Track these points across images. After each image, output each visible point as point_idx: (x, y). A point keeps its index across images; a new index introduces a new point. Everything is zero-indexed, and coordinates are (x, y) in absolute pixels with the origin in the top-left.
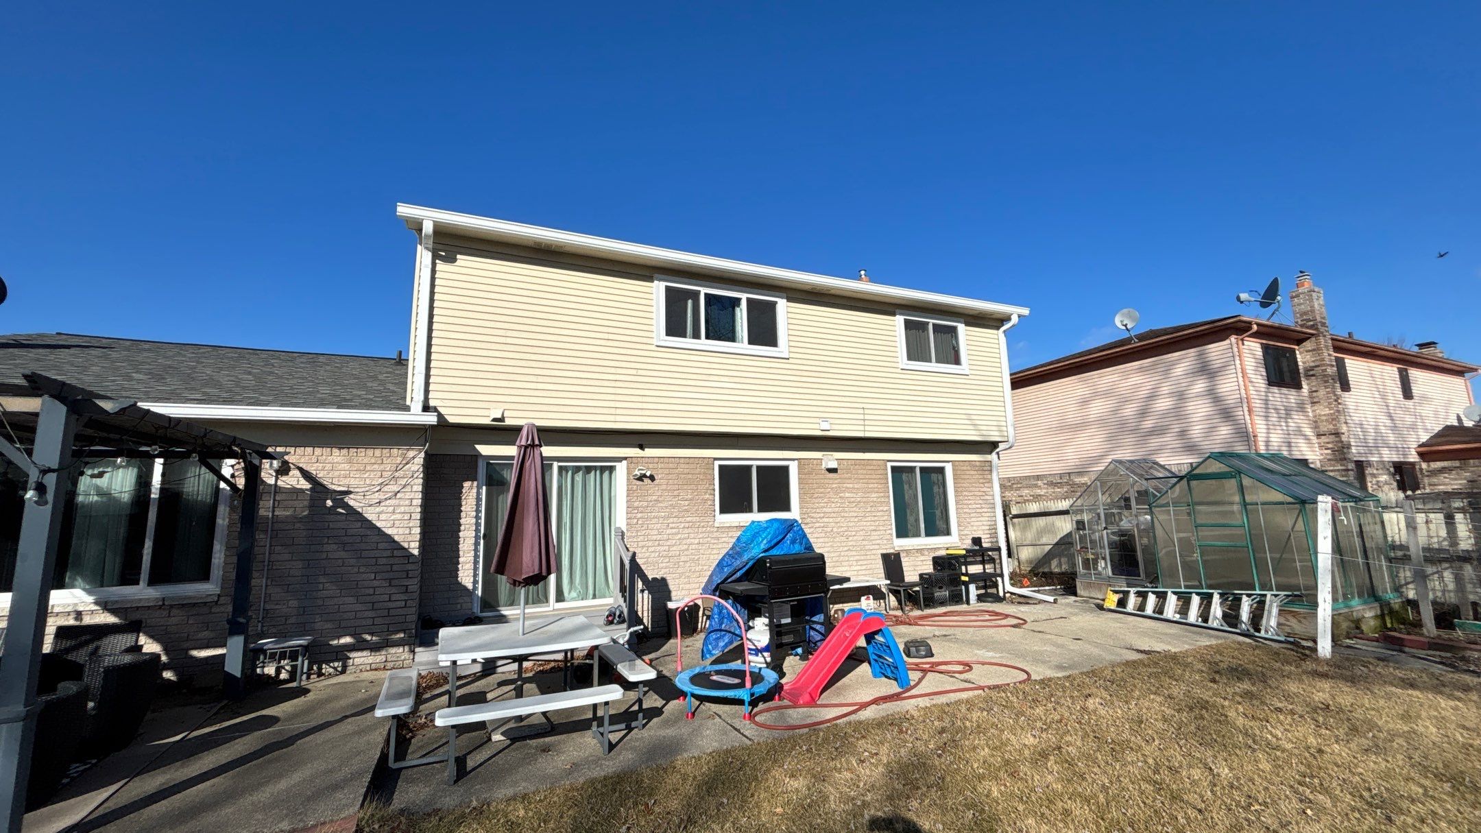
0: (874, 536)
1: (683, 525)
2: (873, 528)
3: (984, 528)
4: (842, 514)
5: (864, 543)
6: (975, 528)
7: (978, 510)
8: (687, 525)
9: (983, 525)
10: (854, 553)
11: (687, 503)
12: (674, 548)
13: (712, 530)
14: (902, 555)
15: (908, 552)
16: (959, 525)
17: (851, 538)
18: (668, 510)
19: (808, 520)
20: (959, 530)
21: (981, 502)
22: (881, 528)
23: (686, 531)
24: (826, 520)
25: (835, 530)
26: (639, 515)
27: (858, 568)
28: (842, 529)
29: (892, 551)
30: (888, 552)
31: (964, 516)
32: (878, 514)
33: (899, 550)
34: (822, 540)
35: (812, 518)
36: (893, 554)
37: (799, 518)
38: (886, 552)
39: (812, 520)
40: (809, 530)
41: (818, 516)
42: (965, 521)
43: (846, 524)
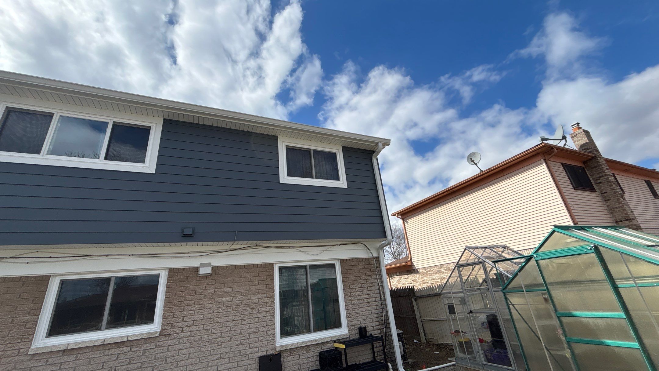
0: (254, 338)
2: (252, 330)
3: (372, 316)
4: (216, 320)
5: (241, 347)
6: (364, 317)
7: (366, 301)
9: (371, 313)
10: (226, 361)
13: (22, 358)
14: (283, 355)
15: (291, 350)
16: (348, 317)
17: (223, 345)
19: (171, 331)
20: (348, 322)
21: (368, 292)
24: (194, 328)
25: (205, 337)
28: (214, 336)
29: (273, 352)
30: (268, 354)
31: (353, 308)
32: (259, 315)
33: (281, 350)
34: (185, 351)
35: (176, 328)
36: (272, 355)
37: (159, 330)
38: (265, 353)
39: (175, 330)
40: (169, 342)
41: (185, 324)
42: (354, 312)
43: (221, 329)
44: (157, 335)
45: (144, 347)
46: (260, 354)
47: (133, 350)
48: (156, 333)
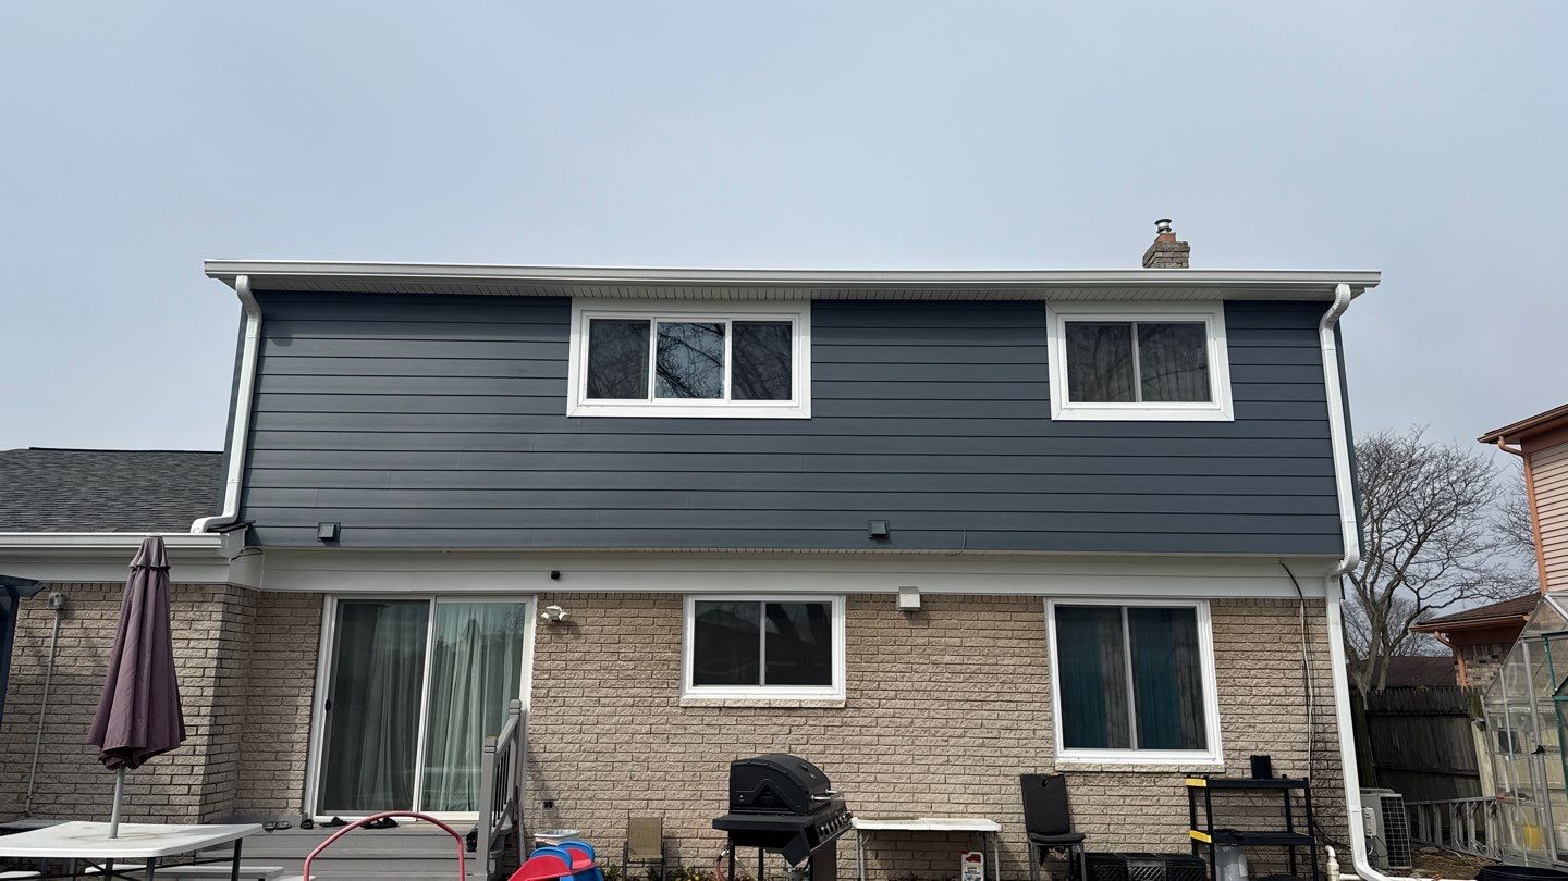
0: (1009, 739)
1: (623, 701)
2: (1005, 723)
3: (1290, 736)
4: (936, 695)
5: (983, 751)
6: (1267, 737)
7: (1276, 700)
8: (630, 701)
9: (1290, 731)
10: (958, 769)
11: (632, 665)
12: (604, 739)
13: (674, 710)
14: (1070, 781)
15: (1086, 774)
16: (1224, 730)
17: (952, 741)
18: (599, 676)
19: (862, 702)
20: (1225, 740)
21: (1284, 682)
22: (1023, 725)
23: (628, 711)
24: (899, 704)
25: (918, 722)
26: (551, 682)
27: (970, 798)
28: (934, 723)
29: (1048, 771)
30: (1038, 772)
31: (1238, 711)
32: (1018, 697)
33: (1066, 770)
34: (889, 740)
35: (870, 698)
36: (1049, 777)
37: (844, 698)
38: (1031, 771)
39: (869, 701)
40: (862, 721)
41: (883, 695)
42: (1240, 720)
43: (944, 712)
44: (842, 706)
45: (825, 721)
46: (1022, 771)
47: (810, 723)
48: (840, 702)
